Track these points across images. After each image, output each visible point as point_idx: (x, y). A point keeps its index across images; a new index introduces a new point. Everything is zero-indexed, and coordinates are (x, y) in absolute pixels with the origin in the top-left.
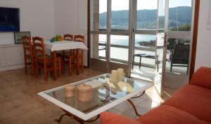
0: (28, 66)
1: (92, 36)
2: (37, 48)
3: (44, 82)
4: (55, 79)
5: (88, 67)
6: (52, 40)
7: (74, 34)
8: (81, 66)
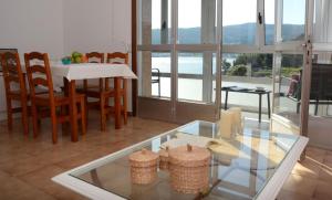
0: (14, 116)
1: (140, 54)
2: (35, 75)
3: (51, 145)
4: (74, 140)
5: (134, 114)
6: (66, 61)
7: (106, 51)
8: (123, 113)
